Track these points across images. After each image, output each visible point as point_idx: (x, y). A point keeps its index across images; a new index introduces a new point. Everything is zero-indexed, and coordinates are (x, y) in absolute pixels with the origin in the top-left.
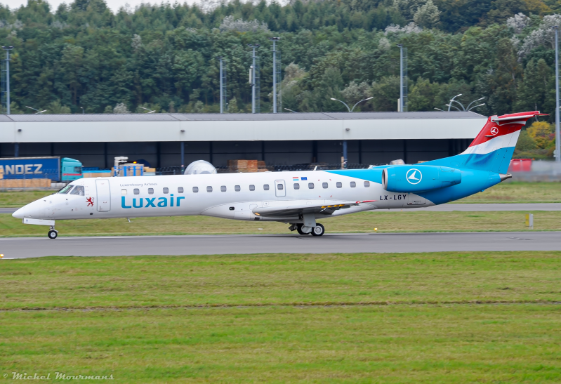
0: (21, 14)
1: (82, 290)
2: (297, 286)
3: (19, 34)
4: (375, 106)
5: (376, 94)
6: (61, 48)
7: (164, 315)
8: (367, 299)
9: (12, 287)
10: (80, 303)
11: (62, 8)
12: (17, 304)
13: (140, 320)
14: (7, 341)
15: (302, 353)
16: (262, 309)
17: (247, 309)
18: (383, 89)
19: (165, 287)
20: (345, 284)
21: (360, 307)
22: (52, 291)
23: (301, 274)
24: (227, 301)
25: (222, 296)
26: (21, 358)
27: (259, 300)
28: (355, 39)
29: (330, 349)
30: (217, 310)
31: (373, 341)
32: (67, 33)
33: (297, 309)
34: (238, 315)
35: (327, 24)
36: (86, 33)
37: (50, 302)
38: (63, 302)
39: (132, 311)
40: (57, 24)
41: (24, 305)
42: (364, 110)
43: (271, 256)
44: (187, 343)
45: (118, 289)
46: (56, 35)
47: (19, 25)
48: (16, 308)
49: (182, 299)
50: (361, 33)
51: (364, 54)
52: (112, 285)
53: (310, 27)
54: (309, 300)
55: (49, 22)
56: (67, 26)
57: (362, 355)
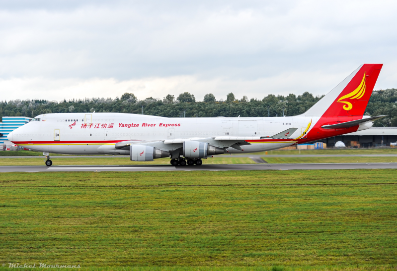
0: (288, 98)
1: (304, 179)
2: (368, 179)
3: (287, 104)
4: (392, 125)
5: (392, 121)
6: (299, 108)
7: (328, 187)
8: (388, 182)
9: (284, 178)
10: (304, 183)
11: (299, 96)
12: (285, 183)
13: (321, 188)
14: (282, 194)
15: (369, 198)
16: (357, 185)
17: (353, 185)
18: (395, 120)
19: (329, 179)
20: (382, 178)
21: (386, 185)
22: (295, 180)
23: (369, 175)
24: (347, 183)
25: (345, 181)
26: (286, 199)
27: (356, 183)
28: (386, 105)
29: (377, 197)
30: (344, 186)
31: (390, 195)
32: (300, 103)
33: (368, 185)
34: (350, 187)
35: (378, 101)
36: (306, 103)
37: (295, 183)
38: (299, 183)
39: (319, 186)
40: (298, 101)
41: (287, 184)
42: (388, 126)
43: (360, 170)
44: (335, 195)
45: (315, 179)
46: (298, 104)
47: (286, 101)
48: (285, 185)
49: (333, 182)
50: (387, 104)
51: (389, 109)
52: (313, 178)
53: (373, 102)
54: (371, 183)
55: (296, 100)
56: (301, 102)
57: (386, 199)
